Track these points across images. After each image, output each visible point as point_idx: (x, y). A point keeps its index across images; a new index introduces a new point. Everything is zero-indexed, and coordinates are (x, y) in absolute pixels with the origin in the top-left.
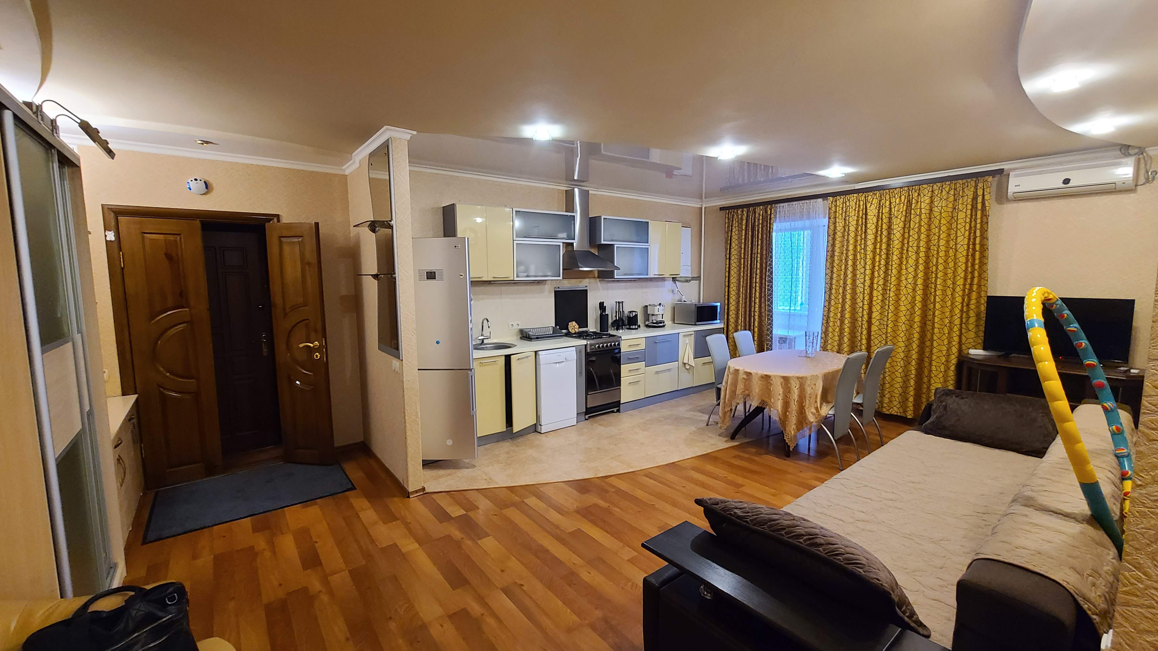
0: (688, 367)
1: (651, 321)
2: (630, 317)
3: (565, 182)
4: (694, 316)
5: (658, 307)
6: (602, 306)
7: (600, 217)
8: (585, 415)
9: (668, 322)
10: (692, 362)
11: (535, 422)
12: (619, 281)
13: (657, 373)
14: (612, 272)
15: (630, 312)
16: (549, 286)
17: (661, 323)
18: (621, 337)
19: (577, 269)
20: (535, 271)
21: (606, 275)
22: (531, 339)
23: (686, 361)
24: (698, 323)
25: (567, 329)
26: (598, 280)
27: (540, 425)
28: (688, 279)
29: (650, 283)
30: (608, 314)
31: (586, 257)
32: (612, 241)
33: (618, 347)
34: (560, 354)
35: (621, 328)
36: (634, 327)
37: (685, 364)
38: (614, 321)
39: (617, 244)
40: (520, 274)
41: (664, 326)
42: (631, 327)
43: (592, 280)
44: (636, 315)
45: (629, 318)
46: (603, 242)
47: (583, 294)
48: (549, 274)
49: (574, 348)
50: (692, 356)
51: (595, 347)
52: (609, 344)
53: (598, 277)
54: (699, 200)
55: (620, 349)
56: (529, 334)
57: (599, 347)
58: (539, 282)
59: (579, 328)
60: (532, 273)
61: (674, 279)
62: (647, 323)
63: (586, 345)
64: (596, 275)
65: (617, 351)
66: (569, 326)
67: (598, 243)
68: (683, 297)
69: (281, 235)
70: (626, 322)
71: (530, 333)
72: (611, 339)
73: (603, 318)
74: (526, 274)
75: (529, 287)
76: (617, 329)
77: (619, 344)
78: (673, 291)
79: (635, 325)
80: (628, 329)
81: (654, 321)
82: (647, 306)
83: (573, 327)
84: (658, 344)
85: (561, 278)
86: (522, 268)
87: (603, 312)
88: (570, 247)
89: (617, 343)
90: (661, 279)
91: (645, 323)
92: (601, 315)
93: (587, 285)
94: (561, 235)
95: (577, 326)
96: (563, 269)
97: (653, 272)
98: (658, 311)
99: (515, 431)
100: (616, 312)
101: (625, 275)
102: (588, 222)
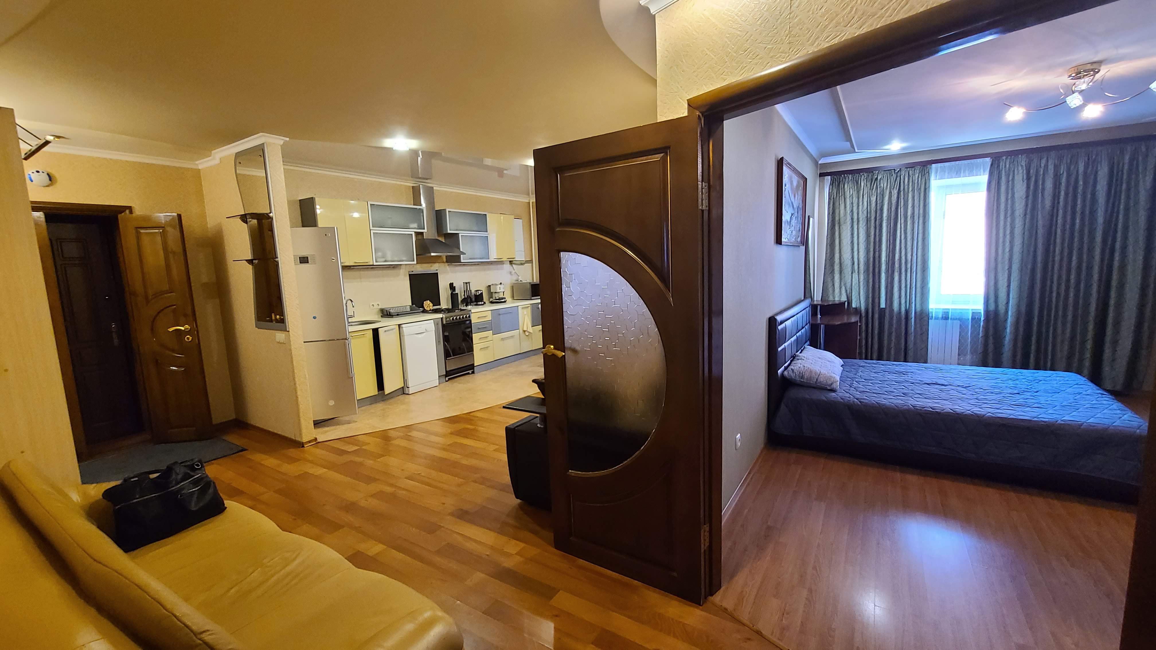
0: (527, 334)
1: (494, 298)
2: (477, 295)
3: (411, 178)
4: (529, 292)
5: (500, 286)
6: (452, 287)
7: (445, 210)
8: (446, 377)
9: (508, 298)
10: (530, 329)
11: (403, 385)
12: (465, 264)
13: (503, 339)
14: (459, 257)
15: (477, 291)
16: (404, 270)
17: (503, 299)
18: (471, 311)
19: (429, 254)
20: (391, 256)
21: (454, 260)
22: (393, 316)
23: (525, 329)
24: (533, 298)
25: (423, 307)
26: (446, 264)
27: (408, 388)
28: (523, 262)
29: (492, 266)
30: (457, 294)
31: (435, 244)
32: (457, 230)
33: (469, 319)
34: (420, 326)
35: (469, 304)
36: (480, 303)
37: (524, 331)
38: (463, 299)
39: (461, 234)
40: (378, 260)
41: (505, 302)
42: (478, 303)
43: (442, 264)
44: (482, 293)
45: (475, 296)
46: (449, 232)
47: (435, 276)
48: (404, 259)
49: (432, 320)
50: (530, 325)
51: (450, 320)
52: (461, 317)
53: (447, 262)
54: (527, 196)
55: (470, 321)
56: (389, 312)
57: (453, 319)
58: (395, 267)
59: (433, 306)
60: (389, 259)
61: (511, 262)
62: (491, 300)
63: (442, 318)
64: (445, 260)
65: (468, 322)
66: (424, 305)
67: (444, 232)
68: (520, 277)
69: (138, 226)
70: (474, 299)
71: (391, 311)
72: (462, 312)
73: (454, 297)
74: (384, 259)
75: (385, 272)
76: (467, 305)
77: (469, 317)
78: (511, 273)
79: (482, 302)
80: (475, 305)
81: (497, 298)
82: (490, 286)
83: (428, 305)
84: (501, 316)
85: (415, 262)
86: (380, 254)
87: (453, 291)
88: (420, 236)
89: (468, 316)
90: (499, 262)
91: (489, 300)
92: (452, 294)
93: (437, 269)
94: (412, 226)
95: (431, 305)
96: (417, 255)
97: (493, 257)
98: (499, 289)
99: (386, 393)
100: (465, 291)
101: (470, 259)
102: (434, 213)
